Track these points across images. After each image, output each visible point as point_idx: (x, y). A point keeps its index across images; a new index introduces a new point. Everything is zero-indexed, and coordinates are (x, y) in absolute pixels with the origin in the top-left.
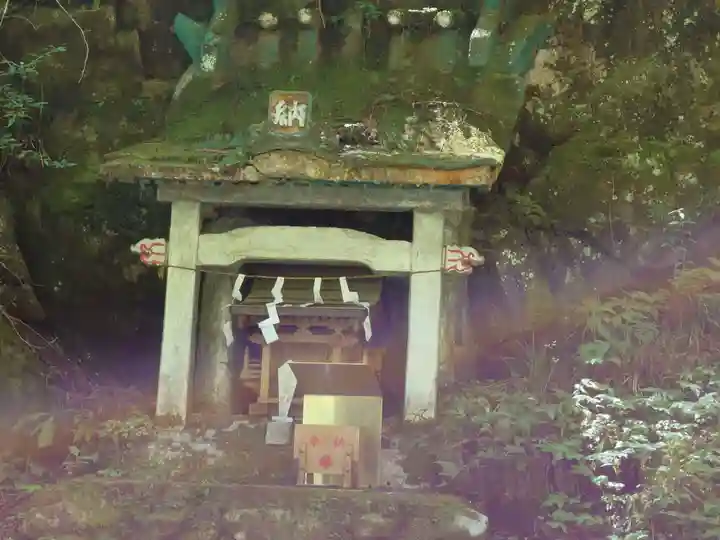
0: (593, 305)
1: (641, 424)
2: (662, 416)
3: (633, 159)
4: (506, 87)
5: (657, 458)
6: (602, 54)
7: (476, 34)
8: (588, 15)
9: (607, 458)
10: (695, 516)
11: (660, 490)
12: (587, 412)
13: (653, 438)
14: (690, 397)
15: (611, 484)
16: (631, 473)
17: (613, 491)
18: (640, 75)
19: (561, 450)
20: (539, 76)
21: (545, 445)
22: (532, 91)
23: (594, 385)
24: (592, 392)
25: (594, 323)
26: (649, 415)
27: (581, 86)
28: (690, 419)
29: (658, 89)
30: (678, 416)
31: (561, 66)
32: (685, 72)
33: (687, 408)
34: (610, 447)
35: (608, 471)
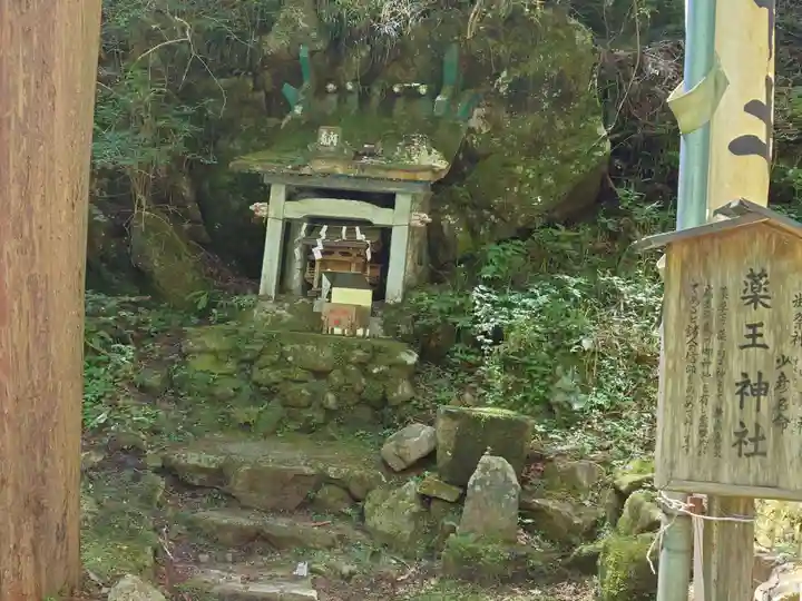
0: (493, 246)
1: (505, 309)
2: (515, 306)
3: (519, 169)
4: (455, 128)
5: (511, 327)
6: (509, 111)
7: (439, 98)
8: (501, 90)
9: (486, 327)
10: (526, 359)
11: (509, 346)
12: (478, 302)
13: (511, 317)
14: (534, 296)
15: (486, 340)
16: (498, 335)
17: (486, 343)
18: (528, 123)
19: (462, 322)
20: (474, 123)
21: (452, 319)
22: (471, 130)
23: (484, 289)
24: (483, 292)
25: (491, 256)
26: (510, 305)
27: (497, 128)
28: (530, 308)
29: (537, 131)
30: (524, 306)
31: (486, 117)
32: (552, 122)
33: (529, 302)
34: (488, 321)
35: (485, 333)
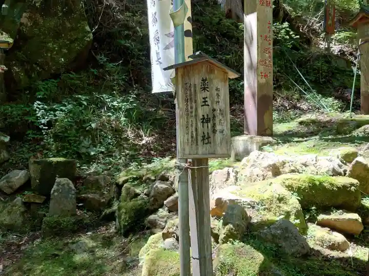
0: (40, 82)
1: (52, 112)
2: (57, 110)
3: (50, 45)
4: (14, 22)
5: (56, 121)
6: (42, 16)
7: (4, 6)
8: (37, 5)
9: (43, 121)
10: (66, 135)
11: (57, 128)
12: (37, 109)
13: (55, 116)
14: (65, 106)
15: (44, 128)
16: (50, 124)
17: (45, 129)
18: (52, 23)
19: (31, 119)
20: (24, 20)
21: (26, 118)
22: (22, 24)
23: (39, 103)
24: (39, 105)
25: (41, 87)
26: (55, 110)
27: (36, 24)
28: (65, 111)
29: (57, 27)
30: (61, 110)
31: (30, 18)
32: (64, 23)
33: (64, 108)
34: (44, 118)
35: (44, 124)
